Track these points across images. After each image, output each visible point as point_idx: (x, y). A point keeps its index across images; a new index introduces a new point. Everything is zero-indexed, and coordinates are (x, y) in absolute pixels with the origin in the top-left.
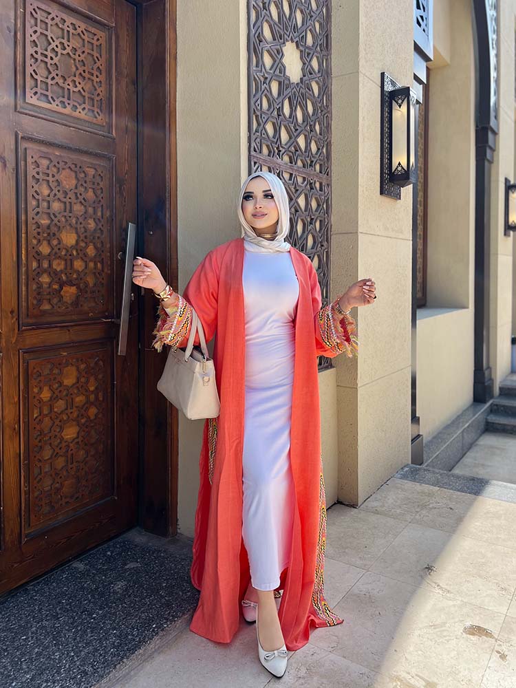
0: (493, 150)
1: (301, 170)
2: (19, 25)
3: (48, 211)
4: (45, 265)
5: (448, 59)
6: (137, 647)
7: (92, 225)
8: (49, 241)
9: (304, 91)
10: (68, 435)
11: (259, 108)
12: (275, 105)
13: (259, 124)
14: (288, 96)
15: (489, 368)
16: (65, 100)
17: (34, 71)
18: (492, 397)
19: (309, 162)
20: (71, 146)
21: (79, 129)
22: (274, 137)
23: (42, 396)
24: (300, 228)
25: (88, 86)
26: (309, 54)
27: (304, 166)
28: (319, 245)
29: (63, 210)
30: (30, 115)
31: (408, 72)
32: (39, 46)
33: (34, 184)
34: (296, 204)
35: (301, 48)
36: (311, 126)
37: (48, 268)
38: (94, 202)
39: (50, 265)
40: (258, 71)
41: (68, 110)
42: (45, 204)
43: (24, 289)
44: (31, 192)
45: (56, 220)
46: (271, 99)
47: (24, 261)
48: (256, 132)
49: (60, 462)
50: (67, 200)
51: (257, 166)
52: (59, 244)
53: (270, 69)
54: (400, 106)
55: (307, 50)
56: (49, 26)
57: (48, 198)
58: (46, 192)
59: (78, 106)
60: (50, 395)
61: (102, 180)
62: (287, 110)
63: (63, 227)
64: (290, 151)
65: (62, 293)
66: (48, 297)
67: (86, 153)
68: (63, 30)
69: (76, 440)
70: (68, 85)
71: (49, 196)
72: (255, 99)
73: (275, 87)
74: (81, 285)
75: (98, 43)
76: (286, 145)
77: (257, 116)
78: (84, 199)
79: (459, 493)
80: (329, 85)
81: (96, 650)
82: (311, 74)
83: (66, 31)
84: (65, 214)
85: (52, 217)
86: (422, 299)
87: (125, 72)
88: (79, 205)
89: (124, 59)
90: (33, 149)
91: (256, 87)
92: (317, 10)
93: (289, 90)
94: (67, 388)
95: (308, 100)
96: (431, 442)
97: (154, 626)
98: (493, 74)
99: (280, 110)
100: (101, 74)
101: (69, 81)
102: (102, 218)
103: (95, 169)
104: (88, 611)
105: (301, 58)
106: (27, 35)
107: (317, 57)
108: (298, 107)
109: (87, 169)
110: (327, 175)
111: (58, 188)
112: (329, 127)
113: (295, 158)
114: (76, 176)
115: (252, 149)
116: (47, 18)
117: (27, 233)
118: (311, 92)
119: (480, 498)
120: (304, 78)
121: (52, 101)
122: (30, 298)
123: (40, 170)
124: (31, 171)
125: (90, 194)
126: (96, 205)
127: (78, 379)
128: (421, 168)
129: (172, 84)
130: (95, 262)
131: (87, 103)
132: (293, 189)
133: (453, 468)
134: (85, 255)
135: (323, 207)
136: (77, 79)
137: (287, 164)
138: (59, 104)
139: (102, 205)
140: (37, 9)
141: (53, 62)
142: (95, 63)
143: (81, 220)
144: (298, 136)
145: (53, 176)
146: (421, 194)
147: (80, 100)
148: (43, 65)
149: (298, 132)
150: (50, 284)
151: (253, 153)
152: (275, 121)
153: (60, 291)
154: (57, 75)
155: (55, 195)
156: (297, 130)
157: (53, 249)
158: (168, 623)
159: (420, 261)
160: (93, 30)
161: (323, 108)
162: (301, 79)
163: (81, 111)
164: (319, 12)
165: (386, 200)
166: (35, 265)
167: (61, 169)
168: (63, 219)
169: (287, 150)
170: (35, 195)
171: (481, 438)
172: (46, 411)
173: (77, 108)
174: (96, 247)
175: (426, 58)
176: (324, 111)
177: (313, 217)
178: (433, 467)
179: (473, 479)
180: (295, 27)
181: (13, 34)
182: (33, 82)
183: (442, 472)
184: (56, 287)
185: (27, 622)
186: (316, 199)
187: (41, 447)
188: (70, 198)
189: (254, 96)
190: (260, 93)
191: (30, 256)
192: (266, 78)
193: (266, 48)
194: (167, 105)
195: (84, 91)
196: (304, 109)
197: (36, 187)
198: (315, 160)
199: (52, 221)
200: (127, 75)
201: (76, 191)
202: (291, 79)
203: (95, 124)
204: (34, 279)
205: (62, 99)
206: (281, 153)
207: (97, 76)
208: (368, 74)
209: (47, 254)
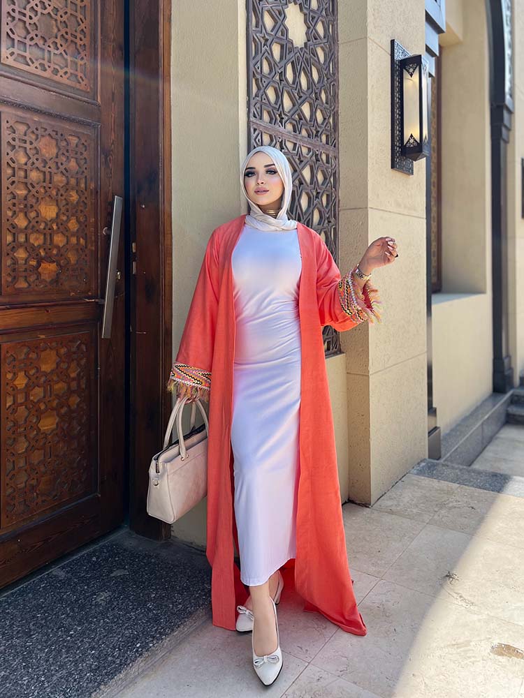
0: (509, 129)
1: (306, 140)
3: (25, 180)
4: (22, 239)
5: (460, 36)
6: (118, 670)
7: (74, 197)
8: (26, 213)
9: (308, 57)
10: (44, 427)
11: (259, 71)
12: (277, 69)
13: (259, 88)
14: (291, 60)
15: (508, 356)
16: (45, 63)
17: (11, 30)
18: (512, 387)
19: (315, 132)
20: (52, 112)
21: (61, 94)
22: (276, 103)
23: (16, 383)
24: (304, 202)
25: (71, 49)
26: (313, 18)
27: (309, 136)
28: (326, 221)
29: (42, 180)
30: (6, 77)
31: (418, 41)
32: (17, 5)
33: (9, 151)
34: (300, 176)
35: (305, 11)
36: (316, 93)
37: (24, 242)
38: (77, 173)
39: (27, 239)
40: (257, 32)
41: (47, 74)
42: (22, 174)
44: (5, 159)
45: (34, 191)
46: (273, 63)
48: (256, 96)
49: (37, 457)
50: (47, 169)
51: (257, 133)
52: (37, 217)
53: (272, 31)
54: (411, 75)
55: (311, 14)
57: (25, 167)
58: (23, 160)
59: (59, 70)
60: (25, 382)
61: (86, 150)
62: (289, 75)
63: (42, 198)
64: (294, 120)
65: (40, 270)
66: (24, 274)
67: (68, 120)
69: (55, 432)
70: (49, 46)
71: (26, 164)
72: (254, 62)
73: (276, 50)
74: (62, 262)
75: (82, 4)
76: (289, 112)
77: (257, 80)
78: (65, 169)
79: (481, 491)
80: (336, 53)
81: (70, 674)
82: (315, 39)
84: (44, 185)
85: (31, 188)
86: (437, 284)
87: (112, 36)
88: (59, 175)
89: (110, 23)
90: (9, 113)
91: (256, 50)
93: (292, 54)
94: (45, 374)
95: (313, 67)
96: (448, 435)
97: (138, 646)
98: (508, 52)
99: (282, 75)
100: (85, 37)
101: (50, 42)
102: (86, 190)
103: (79, 138)
104: (64, 627)
105: (305, 22)
107: (323, 23)
108: (302, 74)
109: (70, 137)
110: (335, 146)
111: (36, 156)
112: (336, 96)
113: (299, 127)
114: (57, 144)
115: (251, 115)
117: (0, 205)
118: (316, 58)
119: (502, 496)
120: (309, 43)
121: (30, 63)
122: (3, 275)
123: (15, 135)
124: (6, 136)
125: (73, 164)
126: (79, 176)
127: (58, 364)
128: (434, 147)
129: (166, 47)
130: (77, 237)
131: (69, 66)
132: (297, 160)
133: (473, 462)
134: (67, 230)
135: (330, 181)
136: (59, 41)
137: (290, 133)
138: (38, 66)
139: (86, 177)
141: (32, 22)
142: (79, 25)
143: (62, 191)
144: (302, 103)
145: (31, 143)
146: (434, 175)
147: (62, 63)
148: (21, 24)
149: (302, 99)
150: (26, 260)
151: (252, 119)
152: (277, 86)
153: (37, 268)
154: (37, 36)
155: (33, 163)
156: (301, 97)
157: (30, 222)
158: (155, 642)
161: (329, 76)
162: (305, 44)
163: (63, 75)
165: (398, 175)
166: (9, 238)
167: (39, 136)
168: (42, 190)
169: (291, 118)
170: (10, 162)
171: (502, 431)
172: (21, 399)
173: (58, 72)
174: (78, 221)
175: (438, 30)
176: (330, 79)
177: (319, 191)
178: (452, 462)
179: (495, 475)
182: (9, 43)
183: (461, 467)
184: (34, 263)
186: (323, 171)
187: (14, 439)
188: (50, 168)
189: (254, 58)
190: (260, 55)
191: (4, 230)
192: (267, 40)
193: (266, 9)
194: (161, 69)
195: (67, 54)
196: (309, 75)
197: (12, 154)
198: (320, 130)
199: (30, 191)
200: (114, 39)
201: (57, 160)
202: (294, 42)
203: (78, 89)
204: (8, 254)
205: (42, 61)
206: (284, 121)
207: (81, 40)
208: (377, 41)
209: (24, 227)
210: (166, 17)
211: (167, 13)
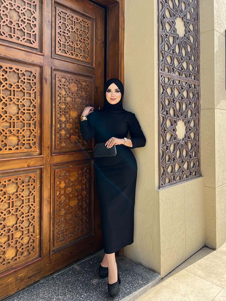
1: (185, 79)
2: (53, 20)
3: (65, 102)
4: (63, 126)
8: (65, 115)
9: (186, 41)
10: (72, 204)
11: (163, 49)
12: (172, 48)
13: (163, 57)
14: (178, 43)
16: (73, 52)
17: (60, 40)
19: (189, 75)
20: (75, 72)
21: (79, 64)
22: (171, 63)
23: (61, 185)
24: (184, 107)
25: (84, 45)
27: (186, 77)
28: (194, 115)
29: (71, 101)
30: (57, 59)
32: (62, 29)
33: (59, 90)
34: (182, 95)
35: (184, 20)
36: (189, 57)
37: (64, 127)
38: (85, 97)
40: (163, 32)
41: (74, 57)
42: (64, 99)
43: (54, 137)
44: (57, 93)
45: (68, 106)
46: (169, 45)
47: (54, 124)
48: (162, 61)
49: (68, 217)
51: (162, 77)
52: (69, 116)
53: (169, 31)
55: (187, 21)
56: (66, 19)
57: (65, 96)
58: (64, 93)
59: (78, 54)
60: (64, 185)
61: (88, 87)
62: (177, 50)
63: (71, 109)
64: (179, 70)
66: (64, 140)
67: (82, 75)
68: (72, 21)
69: (76, 207)
70: (74, 45)
71: (65, 95)
72: (161, 46)
73: (171, 39)
75: (88, 26)
76: (177, 67)
77: (162, 54)
78: (80, 96)
80: (199, 37)
82: (189, 32)
84: (72, 103)
85: (67, 104)
87: (99, 38)
88: (78, 98)
89: (99, 33)
90: (59, 74)
91: (162, 40)
92: (192, 2)
93: (178, 40)
94: (72, 182)
95: (188, 45)
99: (174, 51)
100: (89, 40)
101: (75, 43)
103: (86, 82)
105: (184, 25)
106: (57, 24)
107: (192, 24)
108: (183, 49)
109: (82, 82)
110: (198, 80)
111: (69, 91)
112: (198, 57)
113: (182, 73)
114: (77, 86)
115: (160, 69)
116: (65, 16)
117: (55, 112)
118: (189, 41)
120: (186, 34)
121: (67, 53)
122: (56, 141)
123: (61, 83)
124: (58, 84)
125: (84, 93)
126: (86, 99)
127: (77, 178)
129: (122, 41)
131: (82, 52)
132: (180, 88)
135: (196, 96)
136: (78, 43)
137: (177, 76)
138: (70, 54)
139: (89, 99)
140: (61, 12)
141: (68, 35)
142: (86, 35)
143: (79, 105)
144: (183, 62)
145: (67, 86)
147: (79, 51)
148: (63, 37)
150: (65, 135)
151: (160, 71)
152: (171, 55)
153: (70, 138)
154: (70, 41)
155: (68, 94)
156: (182, 59)
157: (67, 119)
160: (85, 20)
163: (80, 57)
164: (193, 3)
166: (59, 126)
167: (70, 83)
168: (71, 105)
172: (62, 192)
176: (196, 49)
177: (191, 101)
180: (181, 11)
181: (50, 23)
182: (59, 45)
184: (68, 136)
186: (192, 92)
187: (60, 209)
188: (74, 96)
189: (161, 44)
190: (164, 43)
191: (57, 122)
192: (167, 35)
193: (167, 21)
195: (81, 48)
196: (186, 49)
197: (60, 91)
198: (191, 74)
199: (66, 106)
200: (100, 40)
201: (77, 92)
202: (179, 36)
203: (86, 62)
204: (58, 132)
205: (72, 52)
206: (174, 71)
207: (87, 41)
208: (219, 30)
209: (64, 121)
210: (122, 29)
211: (122, 27)
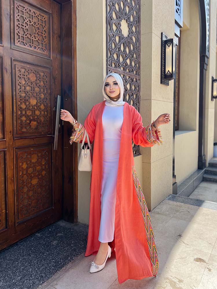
0: (207, 65)
1: (128, 73)
2: (12, 13)
3: (25, 90)
4: (24, 113)
5: (188, 27)
6: (63, 266)
7: (43, 96)
8: (25, 103)
9: (129, 41)
10: (34, 182)
11: (111, 47)
12: (118, 46)
13: (111, 54)
14: (123, 42)
15: (204, 155)
16: (31, 44)
17: (18, 32)
18: (205, 167)
19: (131, 70)
20: (34, 63)
21: (37, 56)
22: (117, 60)
23: (23, 166)
24: (127, 97)
25: (41, 38)
26: (131, 25)
28: (135, 105)
29: (31, 90)
30: (17, 50)
31: (172, 32)
32: (20, 21)
33: (19, 79)
34: (126, 88)
35: (128, 22)
36: (132, 55)
38: (44, 87)
39: (26, 113)
40: (110, 32)
41: (32, 49)
42: (23, 88)
43: (15, 122)
44: (17, 82)
46: (116, 44)
47: (15, 111)
48: (109, 57)
49: (31, 193)
50: (32, 86)
51: (110, 72)
52: (29, 104)
53: (115, 31)
54: (169, 47)
55: (130, 23)
56: (24, 13)
58: (24, 82)
60: (26, 166)
61: (47, 78)
62: (122, 49)
63: (31, 97)
64: (123, 66)
65: (31, 124)
66: (25, 126)
67: (40, 66)
68: (30, 14)
69: (37, 184)
70: (32, 38)
71: (25, 84)
72: (109, 44)
73: (117, 39)
74: (39, 121)
75: (45, 20)
76: (122, 63)
77: (110, 51)
78: (39, 85)
79: (192, 206)
80: (140, 38)
81: (46, 268)
82: (132, 33)
83: (31, 15)
84: (32, 92)
85: (27, 93)
86: (177, 127)
87: (56, 32)
88: (37, 88)
89: (55, 27)
90: (18, 65)
91: (110, 39)
92: (135, 6)
93: (123, 40)
94: (33, 163)
95: (131, 44)
96: (180, 185)
97: (69, 258)
98: (207, 33)
99: (119, 48)
100: (46, 33)
101: (33, 36)
102: (47, 93)
103: (44, 73)
104: (42, 253)
105: (128, 26)
106: (15, 17)
107: (135, 26)
108: (127, 47)
109: (41, 73)
110: (139, 75)
111: (29, 81)
112: (139, 55)
113: (126, 68)
114: (36, 76)
115: (108, 65)
116: (23, 9)
117: (16, 100)
118: (132, 41)
119: (201, 208)
121: (26, 45)
122: (17, 126)
123: (21, 73)
124: (18, 74)
125: (42, 83)
126: (44, 88)
127: (38, 159)
128: (177, 72)
130: (44, 112)
131: (40, 45)
132: (125, 81)
133: (189, 196)
134: (40, 109)
135: (137, 89)
136: (36, 35)
137: (122, 71)
138: (29, 46)
139: (47, 88)
140: (19, 6)
141: (26, 28)
142: (44, 28)
143: (38, 94)
144: (127, 59)
145: (27, 76)
146: (177, 83)
147: (37, 44)
148: (22, 29)
149: (127, 57)
150: (26, 121)
151: (108, 66)
152: (117, 53)
153: (30, 124)
154: (28, 34)
155: (27, 84)
157: (27, 106)
158: (75, 257)
159: (176, 111)
160: (42, 15)
161: (137, 48)
162: (128, 35)
163: (38, 49)
164: (135, 7)
165: (163, 86)
166: (19, 113)
167: (30, 73)
168: (31, 94)
169: (123, 65)
170: (19, 84)
171: (201, 184)
172: (25, 172)
173: (36, 47)
174: (44, 105)
175: (179, 26)
177: (133, 93)
178: (181, 195)
179: (197, 200)
180: (126, 13)
181: (9, 16)
182: (18, 37)
183: (185, 197)
184: (28, 122)
185: (18, 257)
186: (134, 85)
187: (23, 187)
188: (34, 85)
189: (109, 42)
190: (111, 41)
191: (18, 109)
193: (114, 23)
194: (73, 46)
195: (39, 40)
196: (129, 48)
197: (20, 81)
198: (134, 69)
201: (36, 82)
202: (124, 35)
203: (43, 54)
204: (19, 119)
206: (120, 66)
207: (44, 34)
208: (156, 33)
209: (24, 108)
210: (75, 26)
211: (75, 24)
